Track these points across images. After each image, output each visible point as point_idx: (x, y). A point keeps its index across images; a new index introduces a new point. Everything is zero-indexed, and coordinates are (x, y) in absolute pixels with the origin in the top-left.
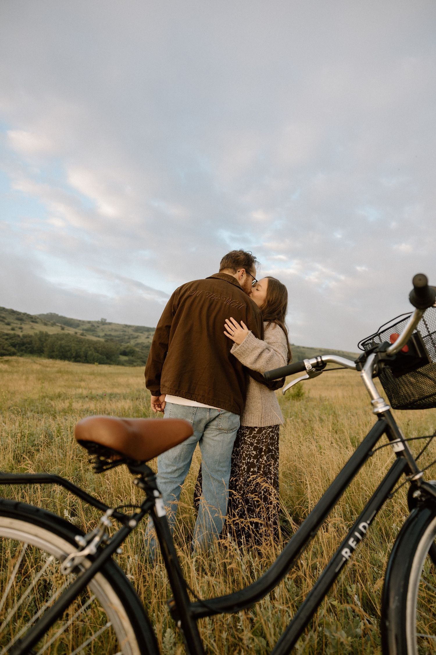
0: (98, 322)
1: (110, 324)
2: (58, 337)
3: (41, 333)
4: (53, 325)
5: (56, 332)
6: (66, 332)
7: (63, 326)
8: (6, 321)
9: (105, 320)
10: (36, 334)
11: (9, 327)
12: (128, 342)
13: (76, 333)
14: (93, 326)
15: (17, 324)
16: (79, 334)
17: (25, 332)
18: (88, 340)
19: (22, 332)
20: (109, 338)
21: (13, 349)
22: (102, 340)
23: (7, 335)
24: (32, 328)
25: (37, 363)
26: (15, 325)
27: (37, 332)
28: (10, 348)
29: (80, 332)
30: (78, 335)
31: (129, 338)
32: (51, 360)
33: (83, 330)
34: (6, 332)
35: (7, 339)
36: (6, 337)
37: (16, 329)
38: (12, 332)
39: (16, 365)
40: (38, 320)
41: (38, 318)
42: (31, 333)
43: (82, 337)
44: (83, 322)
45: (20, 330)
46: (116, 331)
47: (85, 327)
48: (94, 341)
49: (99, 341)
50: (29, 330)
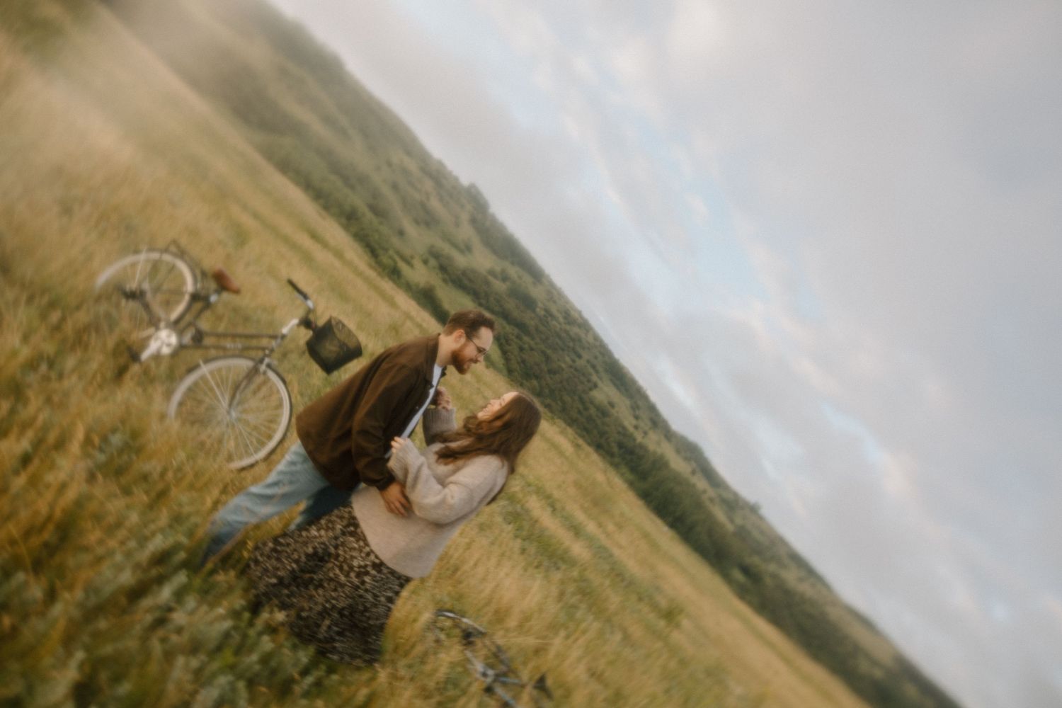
1: (761, 518)
2: (678, 479)
3: (662, 457)
4: (687, 459)
5: (680, 470)
6: (694, 480)
7: (698, 470)
8: (637, 412)
9: (760, 508)
10: (655, 454)
11: (634, 422)
12: (764, 561)
14: (736, 502)
15: (646, 424)
16: (707, 495)
17: (645, 441)
18: (711, 512)
19: (643, 438)
20: (742, 533)
21: (616, 450)
22: (730, 528)
23: (624, 428)
24: (658, 443)
26: (642, 424)
27: (659, 451)
28: (614, 446)
29: (711, 492)
30: (705, 498)
31: (772, 558)
33: (719, 496)
34: (626, 423)
35: (619, 433)
36: (620, 429)
37: (640, 430)
38: (631, 429)
39: (581, 456)
42: (652, 446)
43: (707, 502)
44: (728, 487)
45: (642, 435)
46: (761, 533)
47: (724, 495)
49: (725, 526)
50: (653, 443)
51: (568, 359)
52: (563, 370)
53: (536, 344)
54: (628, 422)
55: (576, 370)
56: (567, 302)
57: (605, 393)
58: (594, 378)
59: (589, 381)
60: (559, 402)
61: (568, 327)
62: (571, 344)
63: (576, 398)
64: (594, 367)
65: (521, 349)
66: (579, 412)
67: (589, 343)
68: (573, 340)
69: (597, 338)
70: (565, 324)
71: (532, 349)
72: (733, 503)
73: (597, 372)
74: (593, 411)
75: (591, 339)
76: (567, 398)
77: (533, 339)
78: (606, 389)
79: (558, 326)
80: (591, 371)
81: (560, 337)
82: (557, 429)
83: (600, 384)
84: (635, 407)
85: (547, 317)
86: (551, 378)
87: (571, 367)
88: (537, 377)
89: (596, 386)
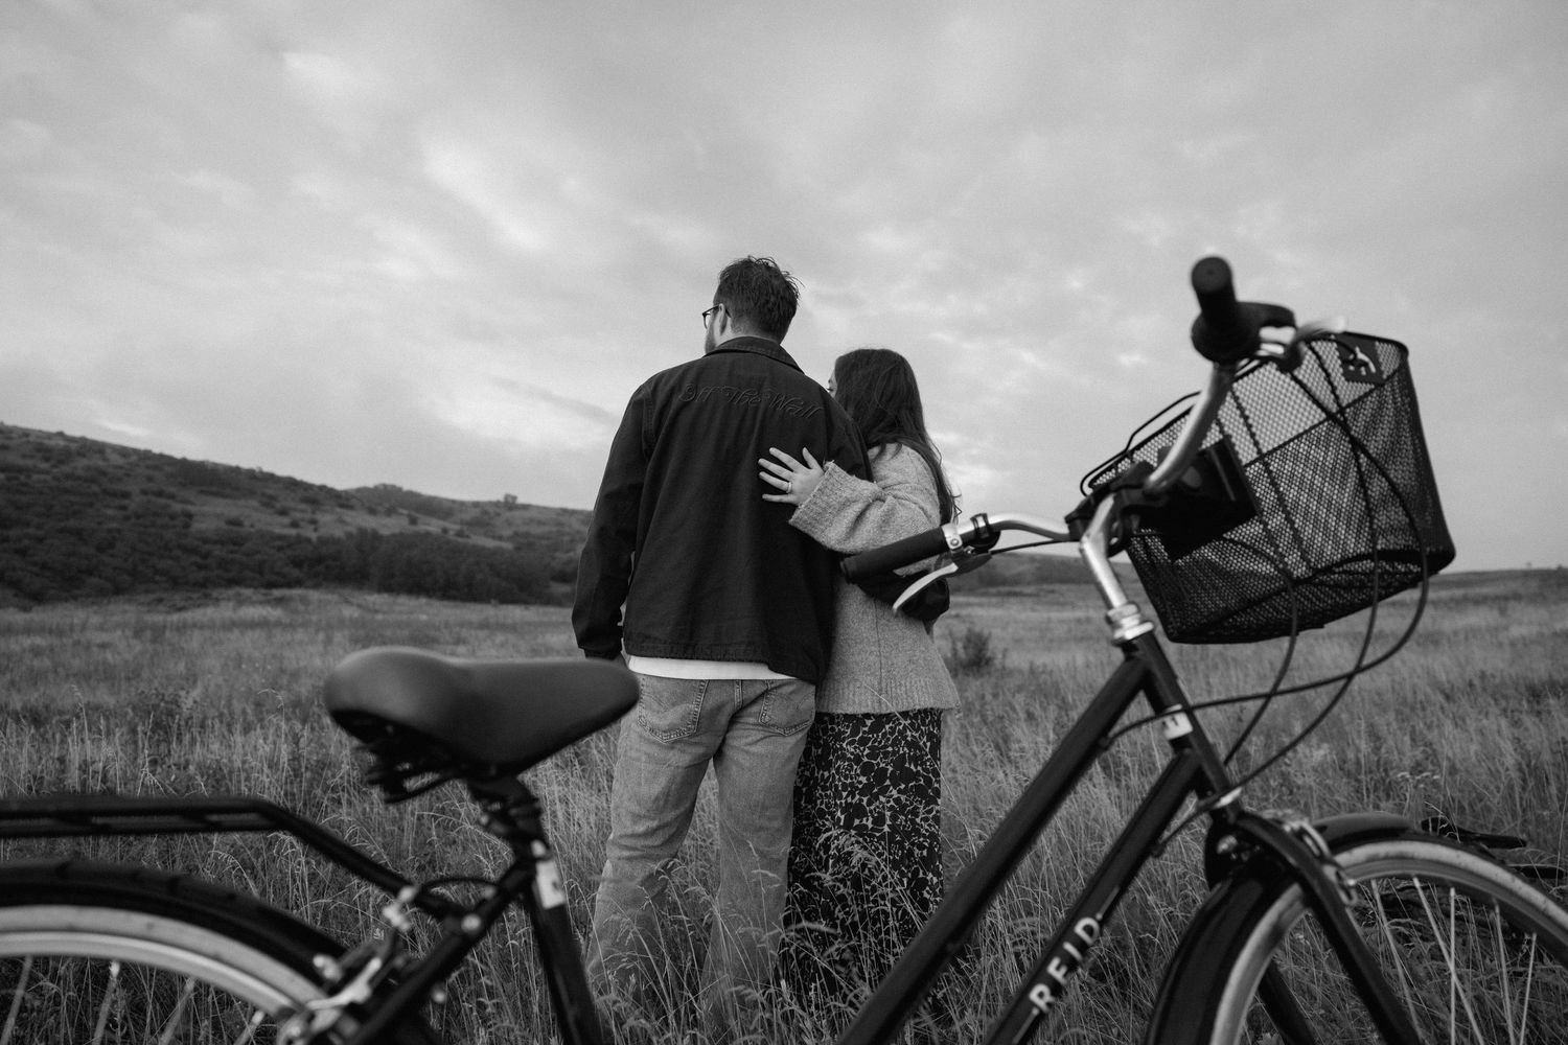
0: (497, 504)
1: (526, 507)
2: (403, 542)
3: (362, 532)
4: (390, 512)
5: (397, 531)
6: (422, 528)
7: (413, 513)
8: (278, 506)
9: (515, 498)
10: (349, 535)
11: (286, 520)
12: (568, 551)
13: (445, 531)
14: (485, 513)
15: (303, 511)
16: (452, 533)
17: (323, 532)
18: (474, 546)
19: (316, 530)
20: (524, 542)
21: (296, 573)
22: (508, 546)
23: (281, 537)
24: (342, 522)
25: (351, 604)
26: (298, 515)
27: (352, 529)
28: (286, 570)
29: (453, 527)
30: (451, 535)
31: (572, 541)
32: (386, 596)
33: (462, 523)
34: (278, 530)
35: (280, 549)
36: (278, 543)
37: (302, 524)
38: (293, 532)
39: (301, 607)
40: (354, 502)
41: (354, 497)
42: (338, 532)
43: (460, 540)
44: (462, 504)
45: (312, 527)
46: (540, 523)
47: (467, 517)
48: (489, 549)
49: (501, 548)
50: (332, 525)
51: (110, 512)
52: (119, 531)
53: (39, 527)
54: (279, 526)
55: (138, 517)
56: (26, 433)
57: (211, 514)
58: (177, 507)
59: (173, 517)
60: (157, 578)
61: (66, 469)
62: (95, 488)
63: (178, 552)
64: (160, 494)
65: (22, 552)
66: (201, 567)
67: (121, 467)
68: (93, 481)
69: (124, 452)
70: (55, 466)
71: (40, 540)
72: (484, 516)
73: (172, 497)
74: (217, 551)
75: (120, 461)
76: (163, 564)
77: (28, 525)
78: (206, 509)
79: (49, 478)
80: (162, 501)
81: (67, 491)
82: (231, 604)
83: (191, 509)
84: (268, 502)
85: (17, 479)
86: (112, 556)
87: (127, 518)
88: (90, 573)
89: (189, 516)
